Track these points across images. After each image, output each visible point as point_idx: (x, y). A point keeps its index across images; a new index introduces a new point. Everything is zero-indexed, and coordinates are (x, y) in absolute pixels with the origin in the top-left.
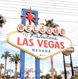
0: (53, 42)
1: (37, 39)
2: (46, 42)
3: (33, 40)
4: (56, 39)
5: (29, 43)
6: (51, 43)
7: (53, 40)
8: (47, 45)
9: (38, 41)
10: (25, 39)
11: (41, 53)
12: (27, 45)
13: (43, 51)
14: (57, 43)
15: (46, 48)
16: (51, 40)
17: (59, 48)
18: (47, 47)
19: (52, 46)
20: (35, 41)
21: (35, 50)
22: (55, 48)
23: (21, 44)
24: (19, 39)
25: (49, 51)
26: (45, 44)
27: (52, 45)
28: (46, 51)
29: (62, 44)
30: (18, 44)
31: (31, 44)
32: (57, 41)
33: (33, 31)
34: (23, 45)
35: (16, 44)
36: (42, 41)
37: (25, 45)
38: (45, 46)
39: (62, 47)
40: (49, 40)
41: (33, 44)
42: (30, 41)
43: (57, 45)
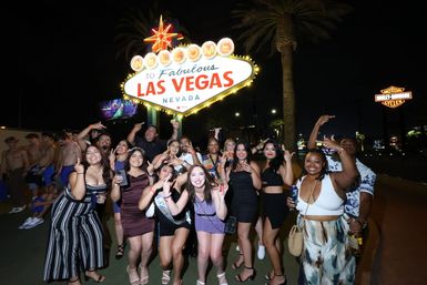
0: (205, 77)
1: (173, 77)
2: (191, 80)
3: (164, 81)
4: (213, 68)
5: (157, 89)
6: (202, 79)
7: (205, 73)
8: (191, 86)
9: (174, 81)
10: (151, 84)
11: (180, 103)
12: (154, 93)
13: (184, 99)
14: (216, 75)
15: (190, 93)
16: (203, 73)
17: (220, 85)
18: (193, 89)
19: (202, 85)
20: (168, 85)
21: (168, 101)
22: (211, 87)
23: (144, 95)
24: (139, 85)
25: (197, 98)
26: (188, 83)
27: (203, 82)
28: (190, 98)
29: (229, 76)
30: (140, 94)
31: (160, 90)
32: (214, 72)
34: (147, 94)
35: (136, 95)
36: (183, 79)
37: (150, 94)
38: (188, 89)
39: (227, 82)
40: (196, 75)
41: (164, 90)
42: (159, 84)
43: (215, 82)
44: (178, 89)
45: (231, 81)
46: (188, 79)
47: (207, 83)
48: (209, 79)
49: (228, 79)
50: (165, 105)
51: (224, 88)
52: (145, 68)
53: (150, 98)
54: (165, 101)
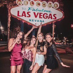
0: (47, 14)
1: (34, 11)
2: (41, 14)
3: (30, 12)
4: (50, 12)
5: (27, 15)
9: (34, 13)
10: (24, 12)
11: (36, 22)
12: (25, 16)
13: (38, 21)
14: (50, 14)
15: (41, 19)
16: (46, 12)
17: (52, 19)
21: (32, 20)
22: (49, 18)
23: (20, 16)
25: (43, 21)
27: (46, 16)
28: (41, 21)
29: (55, 16)
34: (22, 16)
36: (38, 13)
38: (40, 17)
40: (43, 13)
41: (30, 16)
42: (28, 13)
43: (50, 17)
44: (36, 17)
45: (56, 18)
46: (40, 14)
47: (47, 17)
48: (48, 15)
50: (30, 22)
51: (53, 20)
52: (23, 5)
53: (23, 18)
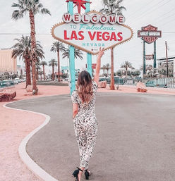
0: (108, 33)
1: (89, 30)
2: (100, 34)
3: (83, 32)
4: (112, 29)
5: (79, 37)
8: (100, 38)
9: (89, 33)
13: (96, 45)
14: (113, 34)
15: (99, 42)
16: (106, 31)
18: (101, 40)
19: (106, 38)
22: (111, 40)
23: (69, 39)
25: (103, 45)
26: (98, 36)
29: (120, 35)
30: (66, 38)
31: (81, 37)
33: (83, 20)
36: (95, 32)
37: (74, 39)
38: (98, 39)
40: (103, 31)
41: (83, 38)
42: (80, 33)
43: (113, 37)
44: (92, 38)
46: (98, 33)
47: (109, 37)
48: (110, 35)
49: (120, 37)
50: (84, 47)
51: (118, 42)
52: (72, 20)
54: (84, 45)
